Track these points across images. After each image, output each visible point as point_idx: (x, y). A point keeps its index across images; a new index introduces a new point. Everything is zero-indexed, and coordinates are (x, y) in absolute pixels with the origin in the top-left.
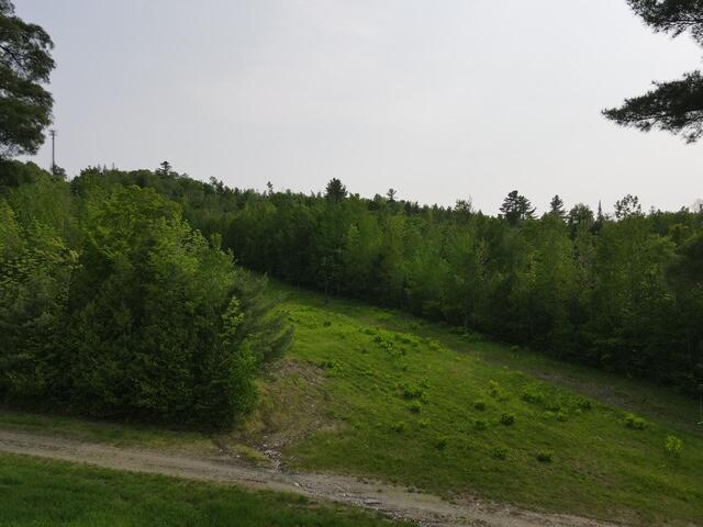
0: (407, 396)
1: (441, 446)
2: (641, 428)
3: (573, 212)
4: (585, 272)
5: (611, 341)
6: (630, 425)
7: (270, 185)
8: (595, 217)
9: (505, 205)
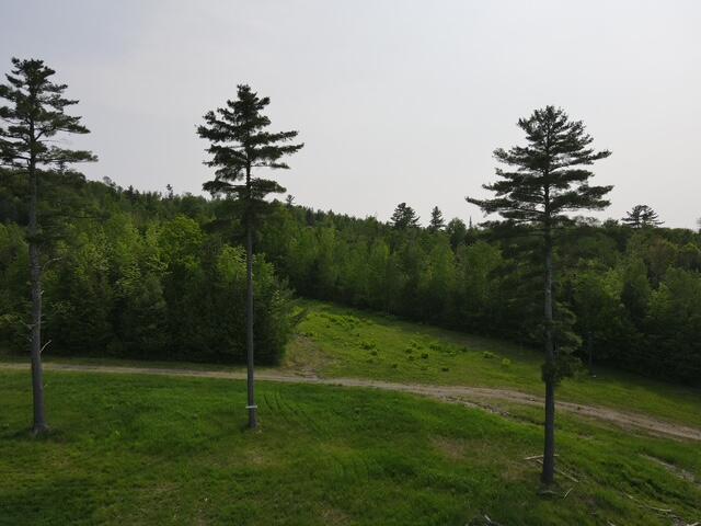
0: (367, 348)
1: (395, 366)
2: (492, 357)
3: (451, 224)
4: (463, 273)
5: (478, 315)
6: (486, 357)
7: (169, 187)
8: (468, 228)
9: (395, 215)
